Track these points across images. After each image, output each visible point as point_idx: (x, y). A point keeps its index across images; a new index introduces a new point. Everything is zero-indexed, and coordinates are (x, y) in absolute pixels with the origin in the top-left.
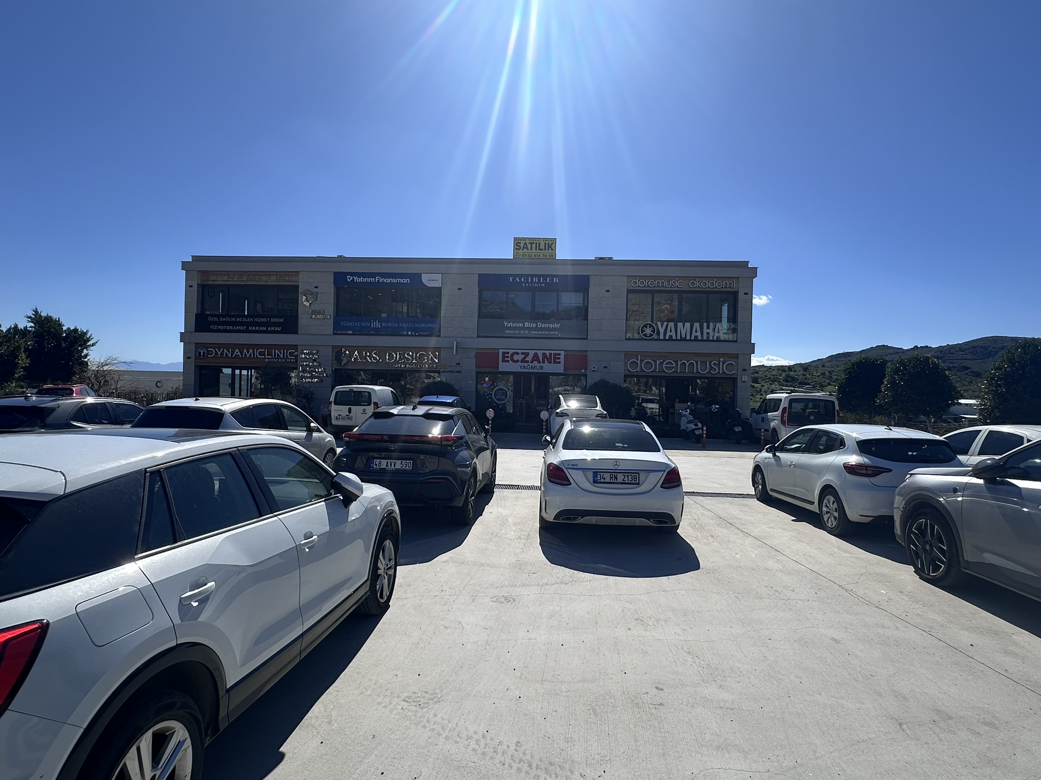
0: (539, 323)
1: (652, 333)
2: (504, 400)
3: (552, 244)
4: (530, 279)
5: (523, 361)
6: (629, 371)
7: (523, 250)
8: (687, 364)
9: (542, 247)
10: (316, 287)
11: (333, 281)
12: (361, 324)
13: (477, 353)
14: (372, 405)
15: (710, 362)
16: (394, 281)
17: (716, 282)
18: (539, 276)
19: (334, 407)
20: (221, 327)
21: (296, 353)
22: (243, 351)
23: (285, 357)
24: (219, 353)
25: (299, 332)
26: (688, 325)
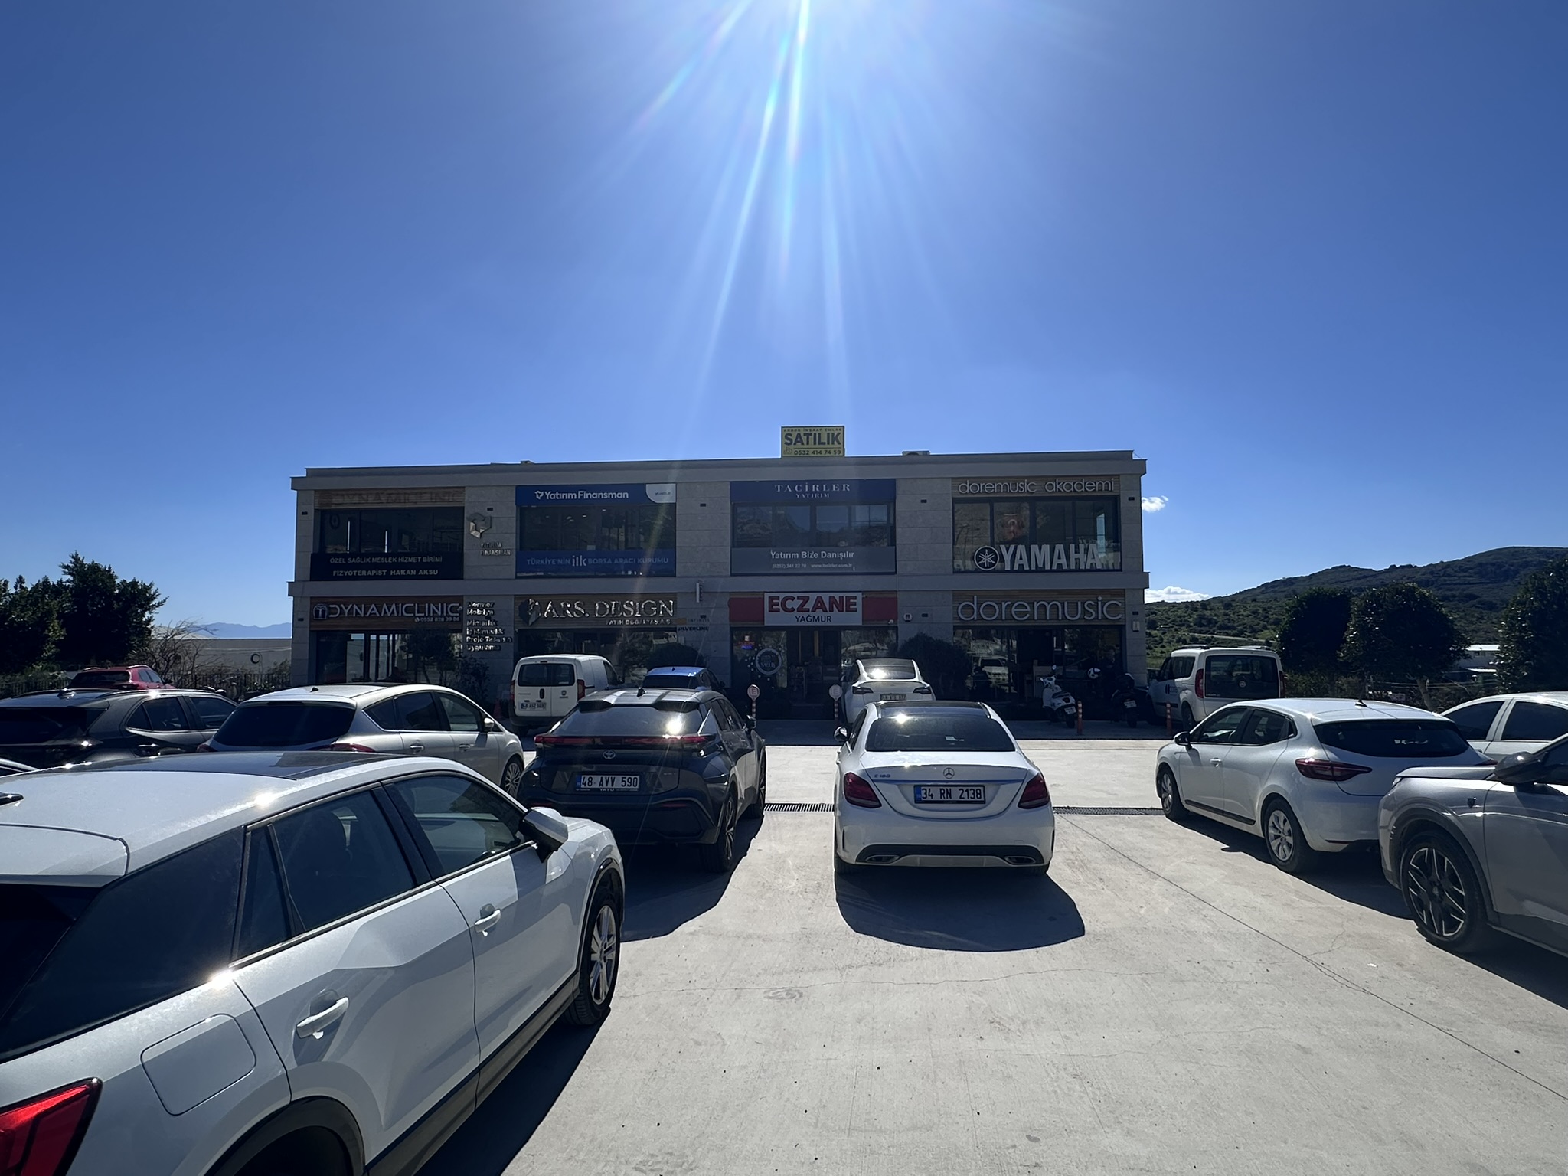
0: (822, 553)
1: (994, 562)
2: (773, 669)
3: (839, 433)
4: (807, 486)
5: (801, 609)
6: (961, 619)
7: (795, 444)
8: (1048, 607)
9: (824, 439)
10: (490, 509)
11: (514, 499)
12: (556, 562)
13: (731, 599)
14: (576, 684)
15: (1083, 603)
16: (606, 496)
17: (1085, 483)
18: (820, 483)
19: (518, 689)
20: (350, 573)
21: (461, 607)
22: (382, 607)
23: (445, 614)
24: (346, 611)
25: (465, 576)
26: (1046, 548)
